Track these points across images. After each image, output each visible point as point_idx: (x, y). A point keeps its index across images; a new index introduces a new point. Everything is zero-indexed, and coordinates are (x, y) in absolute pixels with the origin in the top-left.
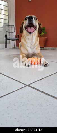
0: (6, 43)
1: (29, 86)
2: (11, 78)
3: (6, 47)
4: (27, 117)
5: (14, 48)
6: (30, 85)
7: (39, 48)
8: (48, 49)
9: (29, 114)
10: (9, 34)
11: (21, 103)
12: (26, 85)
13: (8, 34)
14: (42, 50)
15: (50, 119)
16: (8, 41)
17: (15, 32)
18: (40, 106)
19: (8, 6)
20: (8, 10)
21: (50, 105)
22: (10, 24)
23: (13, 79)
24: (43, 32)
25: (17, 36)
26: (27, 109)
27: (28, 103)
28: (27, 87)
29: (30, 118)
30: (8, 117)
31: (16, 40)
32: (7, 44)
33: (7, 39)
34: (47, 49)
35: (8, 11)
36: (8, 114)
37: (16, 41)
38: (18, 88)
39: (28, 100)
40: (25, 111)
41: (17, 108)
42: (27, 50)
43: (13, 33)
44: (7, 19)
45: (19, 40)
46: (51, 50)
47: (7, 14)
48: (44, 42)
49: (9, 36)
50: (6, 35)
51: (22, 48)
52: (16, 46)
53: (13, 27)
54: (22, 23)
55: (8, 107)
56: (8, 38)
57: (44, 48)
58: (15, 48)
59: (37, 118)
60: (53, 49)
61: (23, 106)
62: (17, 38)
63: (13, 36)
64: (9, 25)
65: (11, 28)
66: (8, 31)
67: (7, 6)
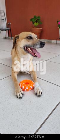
5: (6, 38)
17: (5, 19)
24: (38, 22)
25: (8, 24)
37: (7, 31)
43: (3, 21)
48: (39, 34)
52: (7, 36)
53: (3, 13)
60: (49, 42)
62: (8, 28)
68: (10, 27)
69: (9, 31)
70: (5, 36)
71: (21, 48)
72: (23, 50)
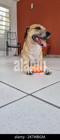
0: (7, 50)
1: (31, 95)
2: (12, 87)
3: (7, 54)
4: (29, 127)
5: (16, 55)
6: (32, 94)
8: (51, 57)
9: (31, 124)
10: (11, 41)
11: (23, 113)
12: (28, 95)
13: (9, 41)
14: (44, 58)
15: (53, 130)
16: (9, 48)
17: (16, 39)
18: (42, 116)
19: (10, 13)
20: (10, 16)
21: (53, 115)
22: (11, 31)
23: (14, 88)
25: (18, 43)
26: (29, 119)
27: (30, 113)
28: (30, 96)
29: (32, 129)
30: (10, 127)
31: (18, 47)
32: (9, 52)
33: (8, 46)
34: (50, 56)
35: (10, 18)
36: (10, 124)
37: (17, 48)
38: (20, 97)
39: (30, 110)
40: (27, 121)
41: (19, 118)
42: (29, 58)
43: (14, 40)
44: (9, 26)
46: (54, 57)
47: (9, 21)
48: (47, 50)
49: (11, 43)
50: (7, 42)
52: (17, 54)
53: (14, 34)
54: (26, 29)
55: (9, 118)
56: (9, 45)
57: (47, 56)
58: (17, 56)
60: (56, 57)
61: (25, 116)
62: (18, 45)
63: (15, 43)
64: (10, 32)
65: (13, 35)
66: (9, 38)
67: (9, 12)
68: (20, 45)
69: (19, 48)
70: (15, 54)
71: (30, 37)
72: (32, 39)
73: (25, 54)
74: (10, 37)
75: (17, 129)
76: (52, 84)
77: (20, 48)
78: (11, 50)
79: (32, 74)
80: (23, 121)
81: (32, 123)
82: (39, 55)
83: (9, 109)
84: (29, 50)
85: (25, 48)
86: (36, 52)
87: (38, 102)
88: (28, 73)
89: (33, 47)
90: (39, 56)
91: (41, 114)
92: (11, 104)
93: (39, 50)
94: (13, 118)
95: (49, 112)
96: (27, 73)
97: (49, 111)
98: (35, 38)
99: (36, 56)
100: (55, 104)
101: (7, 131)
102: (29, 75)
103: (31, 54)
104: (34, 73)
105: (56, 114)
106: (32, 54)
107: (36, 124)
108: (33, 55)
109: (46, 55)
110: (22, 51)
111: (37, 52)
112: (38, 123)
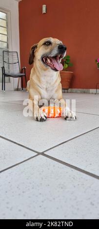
0: (3, 81)
1: (43, 154)
2: (12, 141)
3: (4, 88)
4: (40, 206)
5: (17, 90)
6: (45, 153)
7: (61, 91)
8: (76, 92)
9: (43, 202)
10: (9, 65)
11: (30, 183)
12: (39, 154)
13: (6, 66)
14: (65, 93)
15: (78, 209)
16: (7, 78)
17: (18, 62)
18: (62, 188)
19: (7, 20)
20: (7, 25)
21: (78, 185)
22: (10, 50)
23: (15, 143)
24: (67, 63)
25: (22, 69)
26: (40, 194)
27: (41, 184)
28: (41, 156)
29: (45, 208)
30: (8, 208)
31: (21, 76)
32: (6, 84)
33: (4, 75)
34: (74, 91)
35: (7, 27)
36: (8, 203)
37: (20, 78)
38: (25, 158)
39: (42, 179)
40: (37, 196)
41: (23, 192)
42: (40, 94)
43: (15, 65)
44: (6, 41)
45: (25, 76)
46: (81, 93)
47: (6, 33)
48: (69, 80)
49: (9, 69)
50: (3, 68)
51: (31, 91)
52: (20, 87)
53: (15, 54)
54: (32, 48)
55: (6, 192)
56: (6, 72)
57: (70, 90)
58: (19, 90)
59: (58, 208)
60: (84, 92)
61: (33, 188)
62: (22, 73)
63: (16, 69)
64: (8, 52)
65: (12, 55)
66: (7, 61)
67: (5, 19)
68: (25, 73)
70: (17, 87)
71: (39, 60)
72: (42, 62)
73: (34, 87)
74: (8, 59)
75: (20, 210)
76: (78, 136)
77: (25, 78)
78: (9, 81)
79: (45, 120)
80: (29, 197)
81: (45, 200)
82: (56, 89)
83: (6, 178)
84: (39, 81)
85: (33, 77)
86: (50, 84)
87: (54, 166)
88: (39, 119)
89: (45, 76)
90: (56, 91)
91: (59, 185)
92: (9, 169)
93: (56, 81)
94: (13, 192)
95: (72, 181)
96: (37, 118)
97: (73, 179)
98: (46, 60)
99: (52, 90)
100: (83, 168)
101: (4, 214)
102: (40, 121)
103: (43, 88)
104: (48, 119)
105: (83, 184)
106: (45, 87)
107: (51, 201)
108: (46, 89)
109: (67, 89)
110: (28, 82)
111: (52, 84)
112: (54, 199)
